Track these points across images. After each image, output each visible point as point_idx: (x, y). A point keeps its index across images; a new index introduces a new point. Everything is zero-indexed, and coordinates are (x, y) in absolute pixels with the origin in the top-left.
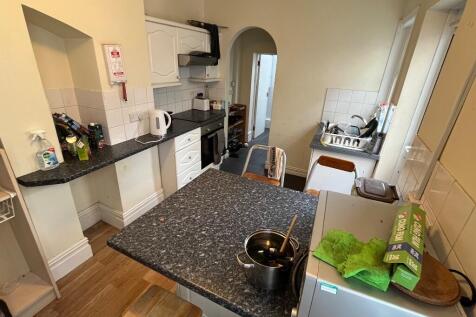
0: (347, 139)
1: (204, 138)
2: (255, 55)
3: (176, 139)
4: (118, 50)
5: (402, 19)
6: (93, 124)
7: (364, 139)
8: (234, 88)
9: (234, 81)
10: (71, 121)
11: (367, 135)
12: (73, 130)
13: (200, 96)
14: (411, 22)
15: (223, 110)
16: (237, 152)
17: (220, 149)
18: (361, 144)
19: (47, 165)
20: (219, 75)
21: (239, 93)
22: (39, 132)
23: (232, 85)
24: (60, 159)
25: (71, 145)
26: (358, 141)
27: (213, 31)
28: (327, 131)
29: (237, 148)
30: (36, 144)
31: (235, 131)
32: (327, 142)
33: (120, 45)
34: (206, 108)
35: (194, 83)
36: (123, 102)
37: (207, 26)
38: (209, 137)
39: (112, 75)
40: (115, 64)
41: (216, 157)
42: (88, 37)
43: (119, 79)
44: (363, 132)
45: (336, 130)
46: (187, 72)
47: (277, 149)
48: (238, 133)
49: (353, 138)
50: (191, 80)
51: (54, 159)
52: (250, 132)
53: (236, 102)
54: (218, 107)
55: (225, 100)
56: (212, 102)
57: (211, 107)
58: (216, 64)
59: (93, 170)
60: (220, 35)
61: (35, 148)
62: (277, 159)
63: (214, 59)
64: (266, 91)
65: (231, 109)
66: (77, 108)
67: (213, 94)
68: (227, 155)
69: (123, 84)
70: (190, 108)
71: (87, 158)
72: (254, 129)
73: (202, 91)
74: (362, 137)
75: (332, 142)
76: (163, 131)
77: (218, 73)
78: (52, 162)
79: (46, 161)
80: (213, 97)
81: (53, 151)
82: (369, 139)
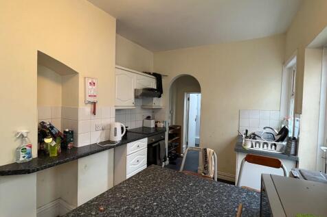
0: (265, 143)
1: (149, 146)
2: (186, 94)
3: (128, 144)
4: (94, 81)
5: (284, 63)
6: (67, 130)
7: (280, 143)
8: (172, 114)
9: (172, 109)
10: (52, 127)
11: (281, 140)
12: (51, 133)
13: (148, 118)
14: (293, 62)
15: (164, 128)
16: (175, 161)
17: (162, 155)
18: (278, 148)
19: (22, 158)
20: (161, 105)
21: (176, 118)
22: (24, 131)
23: (171, 112)
24: (35, 154)
25: (47, 144)
26: (275, 145)
27: (158, 78)
28: (247, 137)
29: (175, 157)
30: (19, 140)
31: (174, 144)
32: (248, 147)
33: (96, 79)
34: (153, 126)
35: (145, 109)
36: (93, 116)
37: (154, 74)
38: (154, 145)
39: (87, 96)
40: (91, 90)
41: (158, 162)
42: (76, 73)
43: (92, 100)
44: (277, 138)
45: (254, 136)
46: (140, 102)
47: (208, 150)
48: (175, 146)
49: (270, 143)
50: (143, 108)
51: (30, 154)
52: (184, 146)
53: (174, 124)
54: (161, 125)
55: (166, 121)
56: (156, 122)
57: (156, 126)
58: (160, 97)
59: (57, 164)
60: (163, 80)
61: (17, 144)
62: (209, 159)
63: (159, 93)
64: (195, 117)
65: (170, 128)
66: (60, 119)
67: (158, 117)
68: (167, 162)
69: (94, 104)
70: (141, 126)
71: (56, 155)
72: (187, 143)
73: (151, 115)
74: (278, 141)
75: (252, 147)
76: (119, 138)
77: (161, 103)
78: (27, 156)
79: (22, 155)
80: (157, 119)
81: (31, 147)
82: (284, 143)
